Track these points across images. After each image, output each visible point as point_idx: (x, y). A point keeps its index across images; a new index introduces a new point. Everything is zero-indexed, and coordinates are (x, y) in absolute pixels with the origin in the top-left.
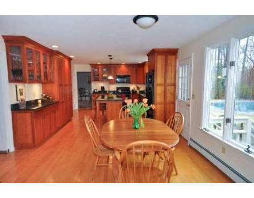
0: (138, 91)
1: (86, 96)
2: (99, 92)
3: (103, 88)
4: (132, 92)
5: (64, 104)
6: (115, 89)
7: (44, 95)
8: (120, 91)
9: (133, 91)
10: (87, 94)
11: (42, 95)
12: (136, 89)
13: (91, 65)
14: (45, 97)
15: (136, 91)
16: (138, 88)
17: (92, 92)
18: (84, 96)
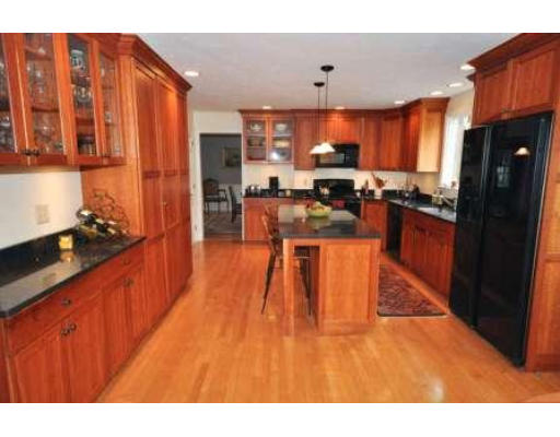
0: (378, 194)
1: (219, 200)
2: (263, 193)
3: (274, 181)
4: (358, 194)
5: (164, 240)
6: (310, 186)
7: (86, 213)
8: (326, 191)
9: (363, 191)
10: (222, 195)
11: (79, 214)
12: (372, 186)
13: (242, 112)
14: (90, 221)
15: (372, 192)
16: (380, 183)
17: (244, 193)
18: (215, 201)
